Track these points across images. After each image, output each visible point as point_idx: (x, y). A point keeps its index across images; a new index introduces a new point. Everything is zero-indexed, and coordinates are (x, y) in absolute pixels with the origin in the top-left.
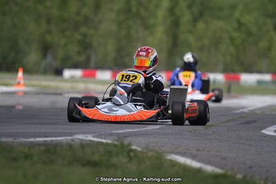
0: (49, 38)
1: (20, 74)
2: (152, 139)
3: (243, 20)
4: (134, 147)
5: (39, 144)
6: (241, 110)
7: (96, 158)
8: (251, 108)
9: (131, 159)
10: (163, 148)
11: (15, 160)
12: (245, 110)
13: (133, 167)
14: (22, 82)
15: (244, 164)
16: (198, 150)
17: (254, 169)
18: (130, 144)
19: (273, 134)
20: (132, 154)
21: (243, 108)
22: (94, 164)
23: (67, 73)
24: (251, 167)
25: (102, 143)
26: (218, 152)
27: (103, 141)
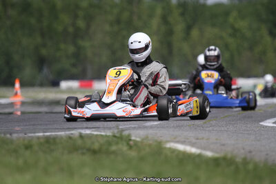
0: (44, 52)
1: (17, 85)
2: (151, 131)
3: (237, 26)
4: (133, 138)
5: (38, 138)
7: (96, 146)
9: (131, 147)
10: (162, 138)
11: (15, 151)
13: (133, 154)
14: (19, 92)
15: (244, 149)
16: (197, 139)
17: (253, 153)
18: (129, 135)
19: (271, 125)
20: (131, 143)
22: (94, 152)
23: (64, 85)
24: (250, 152)
25: (102, 135)
26: (217, 139)
27: (103, 134)
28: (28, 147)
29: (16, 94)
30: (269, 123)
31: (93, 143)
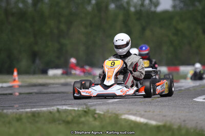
0: (36, 48)
1: (15, 73)
2: (111, 107)
4: (97, 112)
5: (27, 113)
6: (179, 88)
7: (70, 118)
8: (186, 87)
9: (95, 119)
10: (119, 112)
11: (9, 123)
12: (183, 88)
13: (97, 123)
14: (17, 78)
15: (179, 119)
16: (146, 112)
17: (187, 122)
18: (95, 110)
19: (202, 100)
20: (96, 116)
21: (181, 87)
22: (68, 123)
23: (51, 72)
24: (184, 121)
25: (75, 110)
26: (160, 112)
28: (19, 119)
29: (15, 80)
30: (200, 99)
31: (67, 116)
